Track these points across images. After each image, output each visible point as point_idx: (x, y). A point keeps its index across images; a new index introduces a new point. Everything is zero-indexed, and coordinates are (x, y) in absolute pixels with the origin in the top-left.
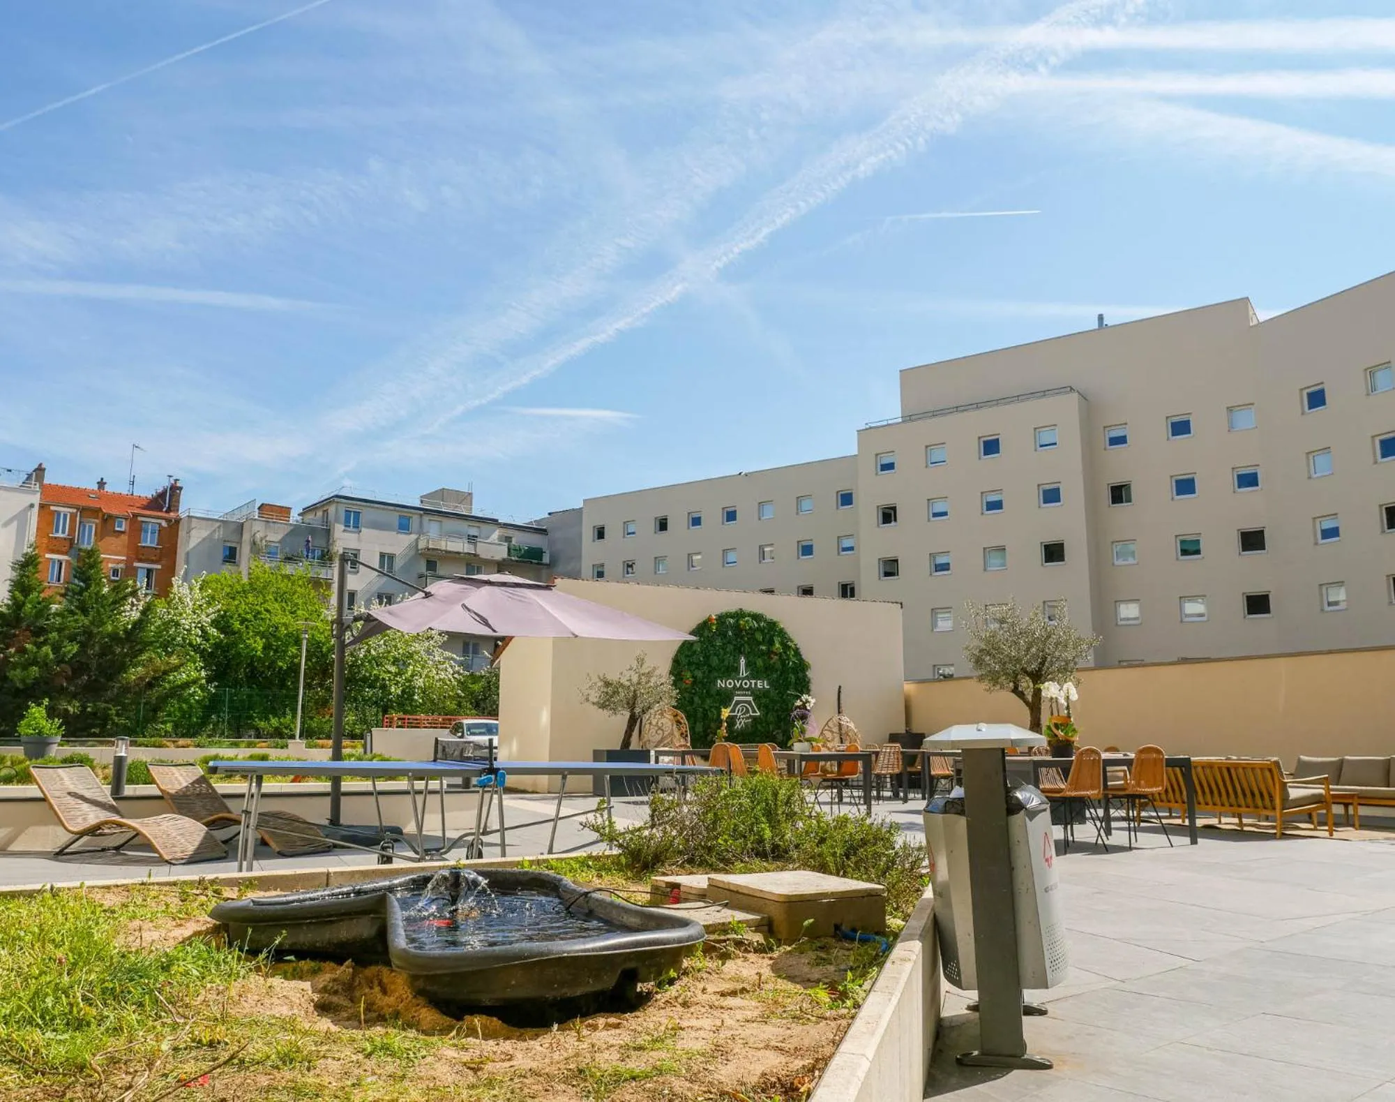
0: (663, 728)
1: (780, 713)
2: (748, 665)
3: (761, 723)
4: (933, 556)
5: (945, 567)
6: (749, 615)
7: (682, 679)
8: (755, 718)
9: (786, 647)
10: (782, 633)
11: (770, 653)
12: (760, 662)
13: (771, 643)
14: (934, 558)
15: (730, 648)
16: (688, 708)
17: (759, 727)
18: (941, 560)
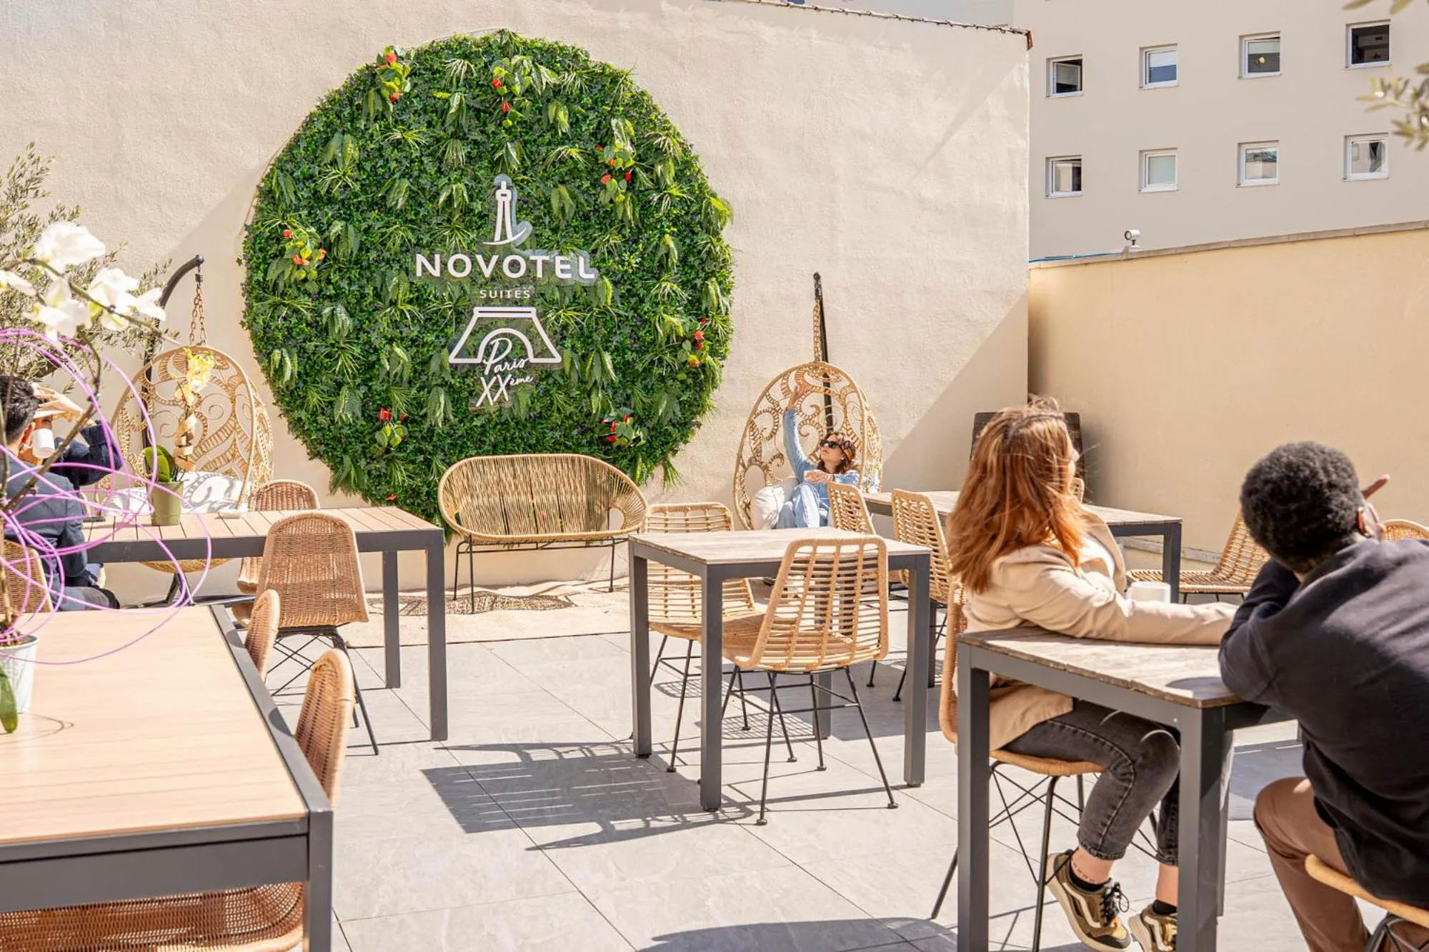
0: (203, 409)
1: (629, 356)
2: (523, 208)
3: (565, 389)
4: (1145, 52)
5: (1168, 73)
6: (528, 49)
7: (282, 252)
8: (546, 374)
9: (649, 153)
10: (639, 107)
11: (597, 170)
12: (561, 197)
13: (603, 137)
14: (1148, 55)
15: (457, 152)
16: (310, 346)
17: (560, 398)
18: (1158, 61)
